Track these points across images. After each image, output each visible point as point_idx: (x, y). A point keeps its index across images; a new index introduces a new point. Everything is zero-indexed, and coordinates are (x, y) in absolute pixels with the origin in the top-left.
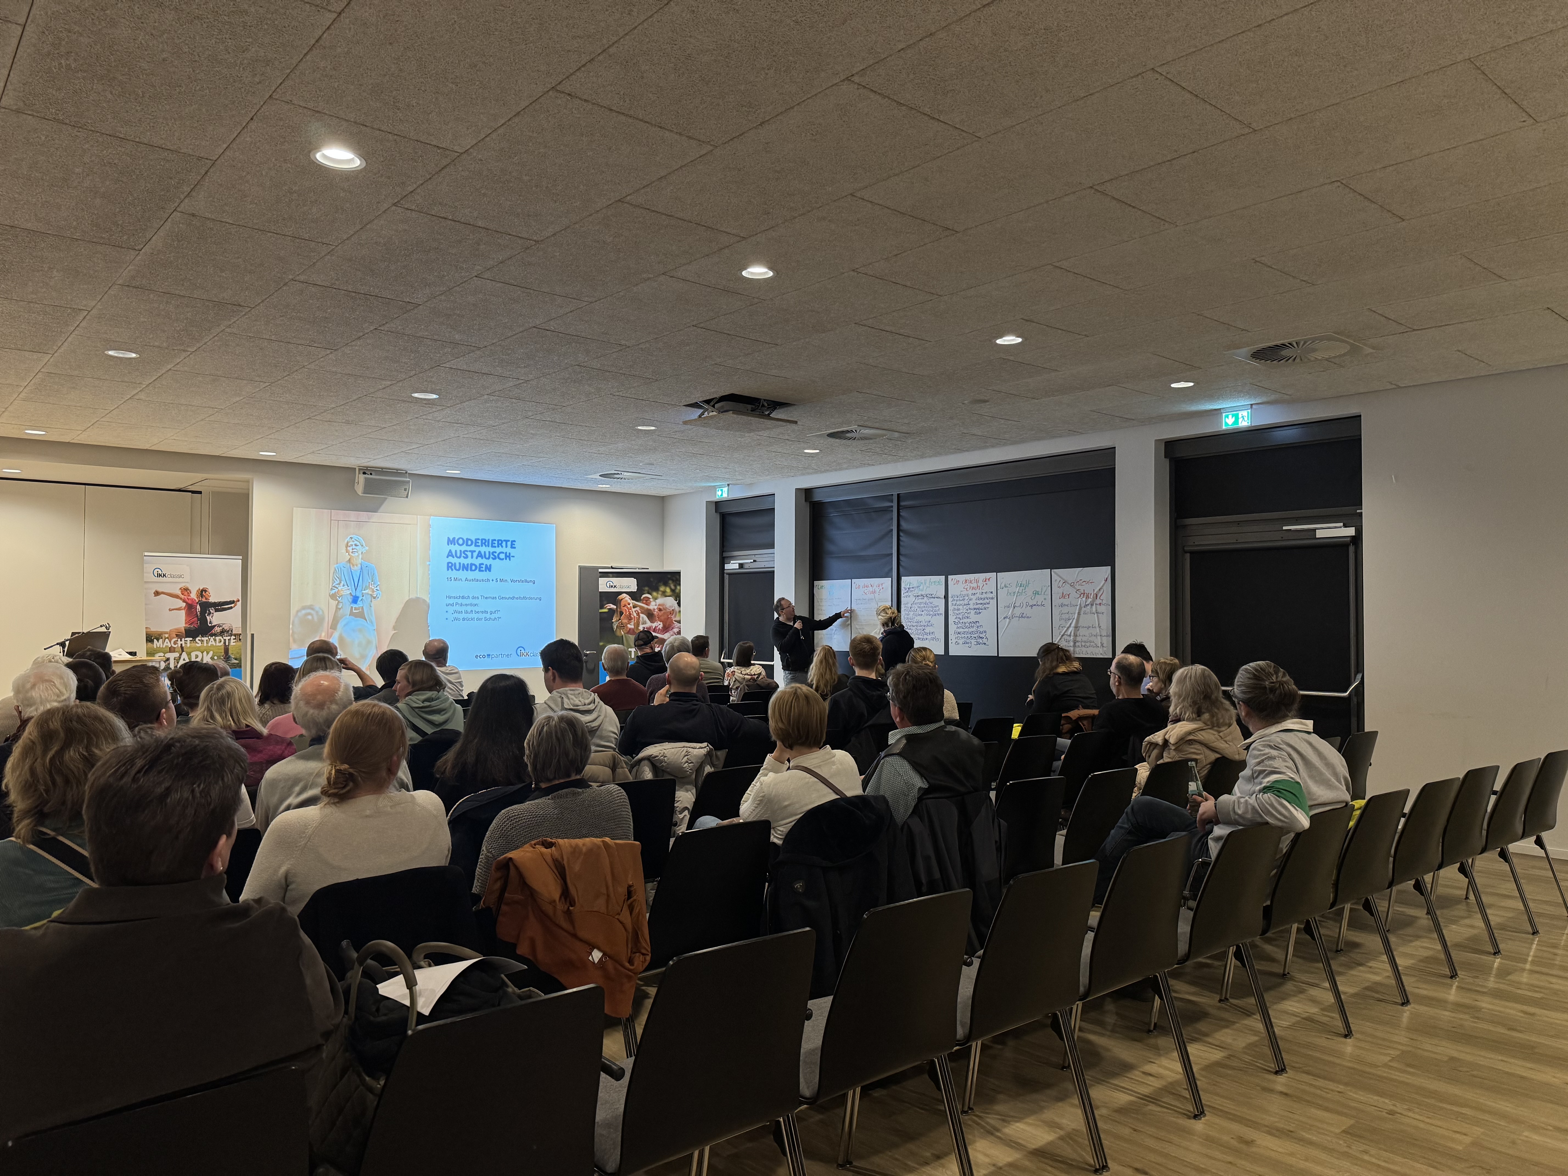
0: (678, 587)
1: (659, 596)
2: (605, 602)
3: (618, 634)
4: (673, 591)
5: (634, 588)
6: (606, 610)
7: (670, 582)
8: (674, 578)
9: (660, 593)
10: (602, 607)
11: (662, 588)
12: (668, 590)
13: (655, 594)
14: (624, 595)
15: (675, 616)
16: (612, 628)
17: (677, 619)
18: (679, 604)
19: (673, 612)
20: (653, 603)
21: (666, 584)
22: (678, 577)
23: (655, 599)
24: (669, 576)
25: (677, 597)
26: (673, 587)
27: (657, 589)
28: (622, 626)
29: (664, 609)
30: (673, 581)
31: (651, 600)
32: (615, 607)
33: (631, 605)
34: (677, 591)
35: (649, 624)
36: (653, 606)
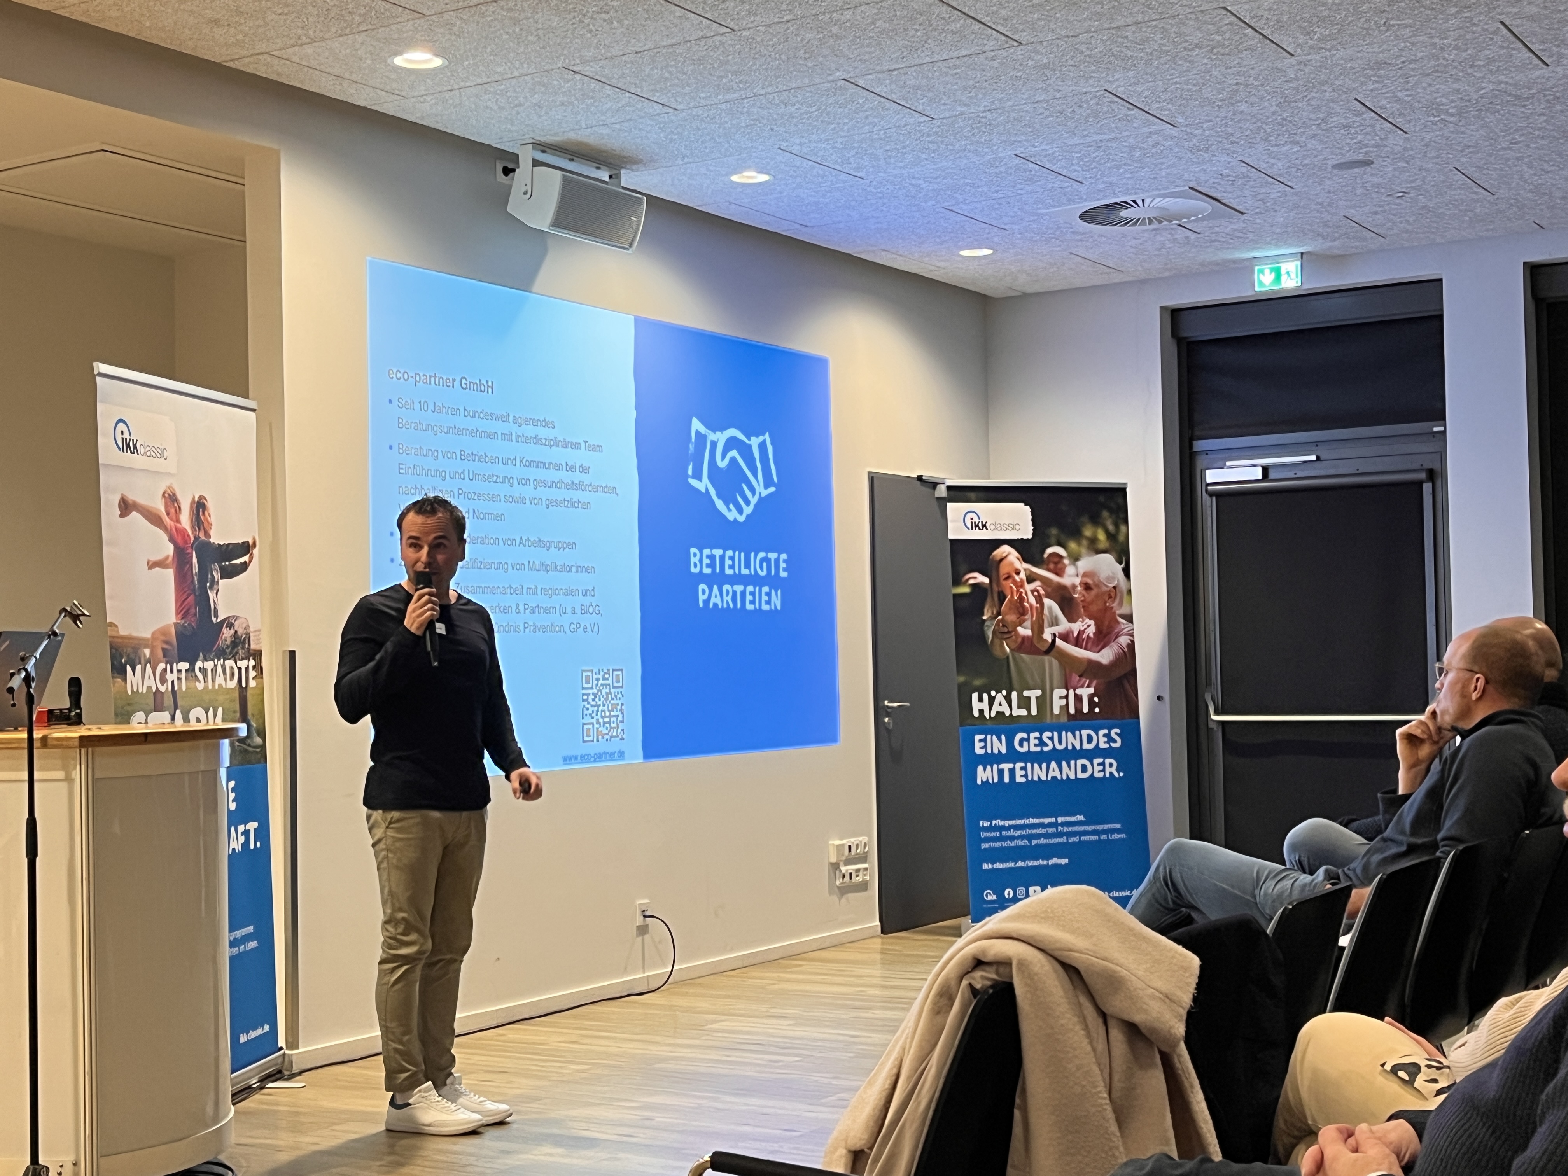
0: (1123, 528)
1: (1084, 551)
2: (963, 568)
3: (997, 652)
4: (1112, 537)
5: (1027, 532)
6: (965, 590)
7: (1105, 514)
8: (1113, 505)
9: (1085, 542)
10: (957, 581)
11: (1088, 532)
12: (1101, 536)
13: (1073, 545)
14: (1005, 549)
15: (1121, 604)
16: (983, 637)
17: (1124, 610)
18: (1127, 572)
19: (1114, 593)
20: (1070, 570)
21: (1096, 521)
22: (1120, 501)
23: (1075, 558)
24: (1102, 499)
25: (1123, 555)
26: (1111, 528)
27: (1076, 533)
28: (1006, 632)
29: (1098, 586)
30: (1111, 511)
31: (1066, 561)
32: (986, 580)
33: (1023, 575)
34: (1121, 538)
35: (1064, 625)
36: (1071, 577)
